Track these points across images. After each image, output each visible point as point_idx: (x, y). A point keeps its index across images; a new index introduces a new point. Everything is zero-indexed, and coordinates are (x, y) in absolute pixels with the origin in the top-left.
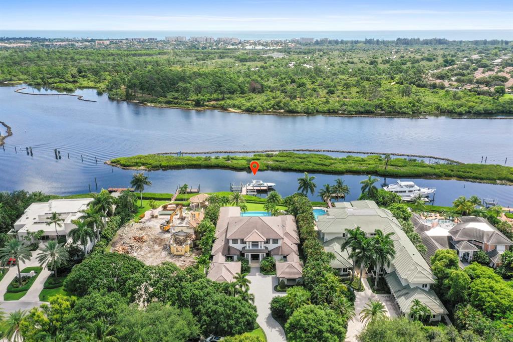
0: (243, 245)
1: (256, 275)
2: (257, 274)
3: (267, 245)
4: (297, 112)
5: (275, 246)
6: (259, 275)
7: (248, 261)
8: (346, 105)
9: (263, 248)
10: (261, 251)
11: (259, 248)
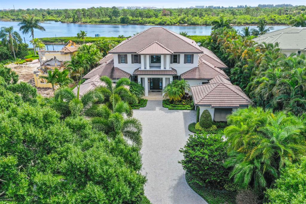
0: (136, 66)
1: (155, 110)
2: (157, 109)
3: (175, 66)
4: (198, 24)
5: (190, 66)
6: (160, 109)
7: (143, 89)
8: (236, 19)
9: (168, 68)
10: (165, 73)
11: (162, 68)
